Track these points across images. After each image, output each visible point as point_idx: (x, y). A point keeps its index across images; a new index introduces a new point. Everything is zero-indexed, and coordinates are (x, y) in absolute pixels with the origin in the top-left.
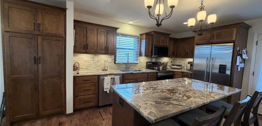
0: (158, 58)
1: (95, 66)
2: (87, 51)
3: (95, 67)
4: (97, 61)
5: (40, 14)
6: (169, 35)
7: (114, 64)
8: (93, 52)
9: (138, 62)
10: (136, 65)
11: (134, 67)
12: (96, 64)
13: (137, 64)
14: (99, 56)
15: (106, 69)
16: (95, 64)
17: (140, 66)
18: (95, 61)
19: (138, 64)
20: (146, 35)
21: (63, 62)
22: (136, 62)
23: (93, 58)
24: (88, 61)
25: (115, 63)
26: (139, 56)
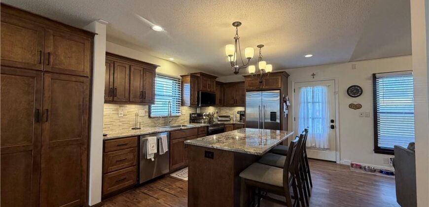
0: (203, 108)
1: (121, 124)
2: (115, 99)
3: (120, 126)
4: (124, 115)
5: (52, 37)
6: (216, 78)
7: (148, 119)
8: (124, 101)
9: (180, 114)
10: (177, 118)
11: (175, 122)
12: (121, 120)
13: (178, 116)
14: (126, 107)
15: (138, 127)
16: (119, 119)
17: (182, 120)
18: (120, 116)
19: (179, 118)
20: (191, 77)
21: (87, 118)
22: (178, 114)
23: (117, 110)
24: (109, 115)
25: (150, 117)
26: (180, 105)
